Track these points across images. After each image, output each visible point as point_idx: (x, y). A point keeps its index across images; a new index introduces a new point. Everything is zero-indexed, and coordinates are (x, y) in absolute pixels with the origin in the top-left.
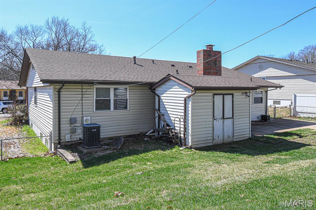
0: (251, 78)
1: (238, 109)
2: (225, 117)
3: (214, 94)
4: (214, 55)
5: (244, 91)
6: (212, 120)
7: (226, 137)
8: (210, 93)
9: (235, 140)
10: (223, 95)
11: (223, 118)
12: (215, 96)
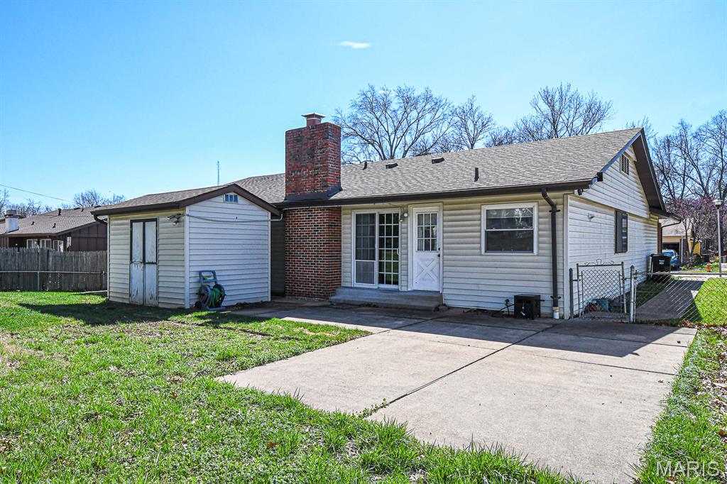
0: (477, 169)
1: (165, 247)
2: (147, 261)
3: (132, 221)
4: (309, 137)
5: (175, 212)
6: (128, 262)
7: (148, 297)
8: (127, 219)
9: (160, 306)
10: (144, 221)
11: (144, 262)
12: (134, 224)
